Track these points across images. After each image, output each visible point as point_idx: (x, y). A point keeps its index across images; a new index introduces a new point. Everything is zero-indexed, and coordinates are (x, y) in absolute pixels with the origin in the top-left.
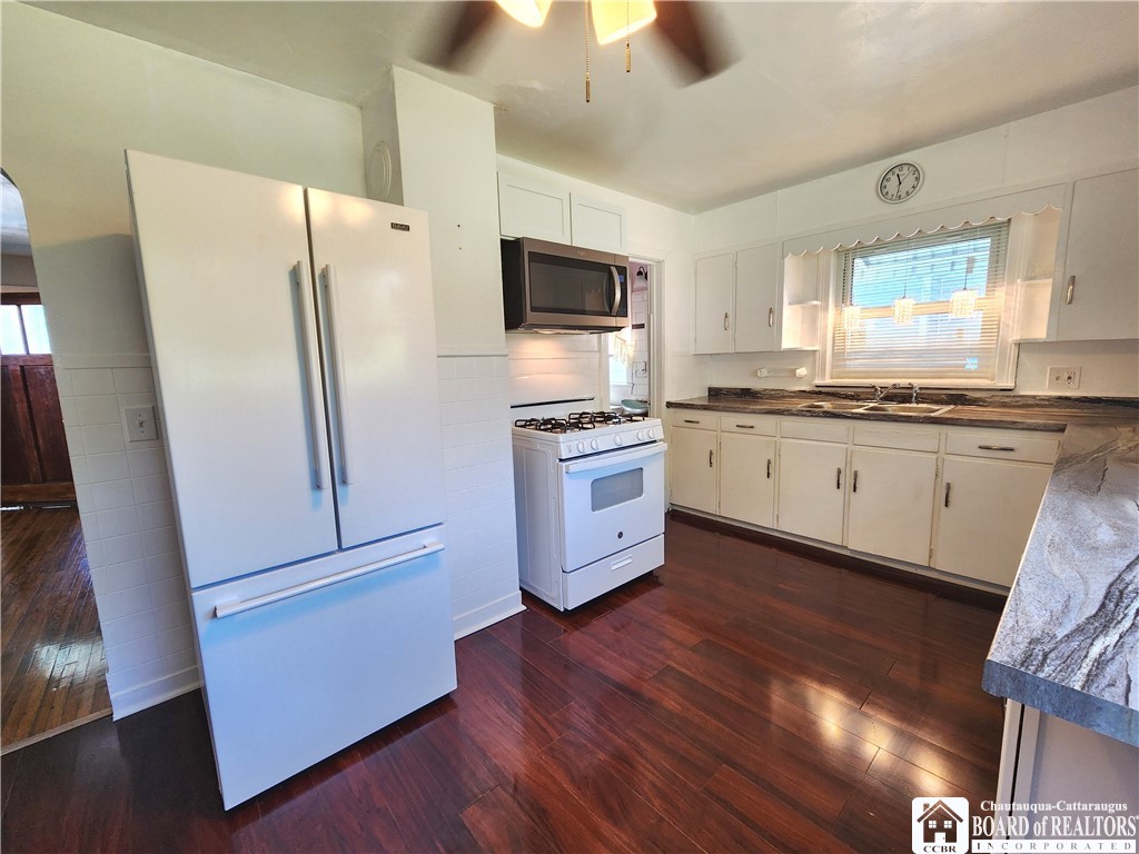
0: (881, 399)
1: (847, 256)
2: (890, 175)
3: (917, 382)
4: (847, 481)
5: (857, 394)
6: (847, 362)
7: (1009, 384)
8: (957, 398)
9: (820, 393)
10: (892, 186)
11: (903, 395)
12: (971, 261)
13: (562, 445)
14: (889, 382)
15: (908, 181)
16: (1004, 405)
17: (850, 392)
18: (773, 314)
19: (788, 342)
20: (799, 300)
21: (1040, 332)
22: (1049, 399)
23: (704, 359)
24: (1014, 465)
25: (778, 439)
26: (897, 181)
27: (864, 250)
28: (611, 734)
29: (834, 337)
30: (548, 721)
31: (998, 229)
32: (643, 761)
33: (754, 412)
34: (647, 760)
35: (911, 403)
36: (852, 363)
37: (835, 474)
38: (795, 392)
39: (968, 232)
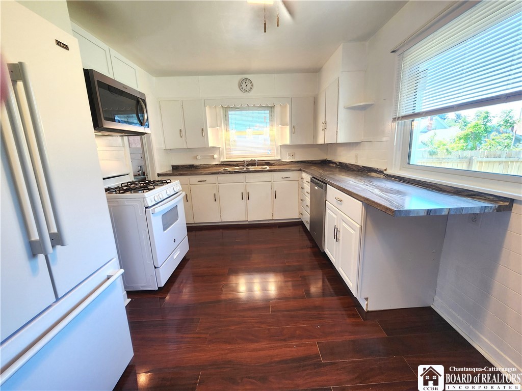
0: (247, 165)
1: (226, 109)
2: (243, 82)
3: (257, 159)
4: (245, 197)
5: (237, 164)
6: (232, 152)
7: (279, 158)
8: (268, 163)
9: (224, 165)
10: (244, 85)
11: (253, 163)
12: (265, 117)
13: (147, 199)
14: (249, 159)
15: (249, 86)
16: (279, 165)
17: (235, 163)
18: (203, 131)
19: (211, 144)
20: (212, 127)
21: (288, 142)
22: (289, 162)
23: (169, 151)
24: (290, 182)
25: (217, 184)
26: (245, 85)
27: (235, 108)
28: (226, 319)
29: (225, 142)
30: (197, 333)
31: (271, 108)
32: (246, 319)
33: (206, 174)
34: (247, 317)
35: (255, 166)
36: (233, 152)
37: (241, 195)
38: (214, 165)
39: (261, 108)
